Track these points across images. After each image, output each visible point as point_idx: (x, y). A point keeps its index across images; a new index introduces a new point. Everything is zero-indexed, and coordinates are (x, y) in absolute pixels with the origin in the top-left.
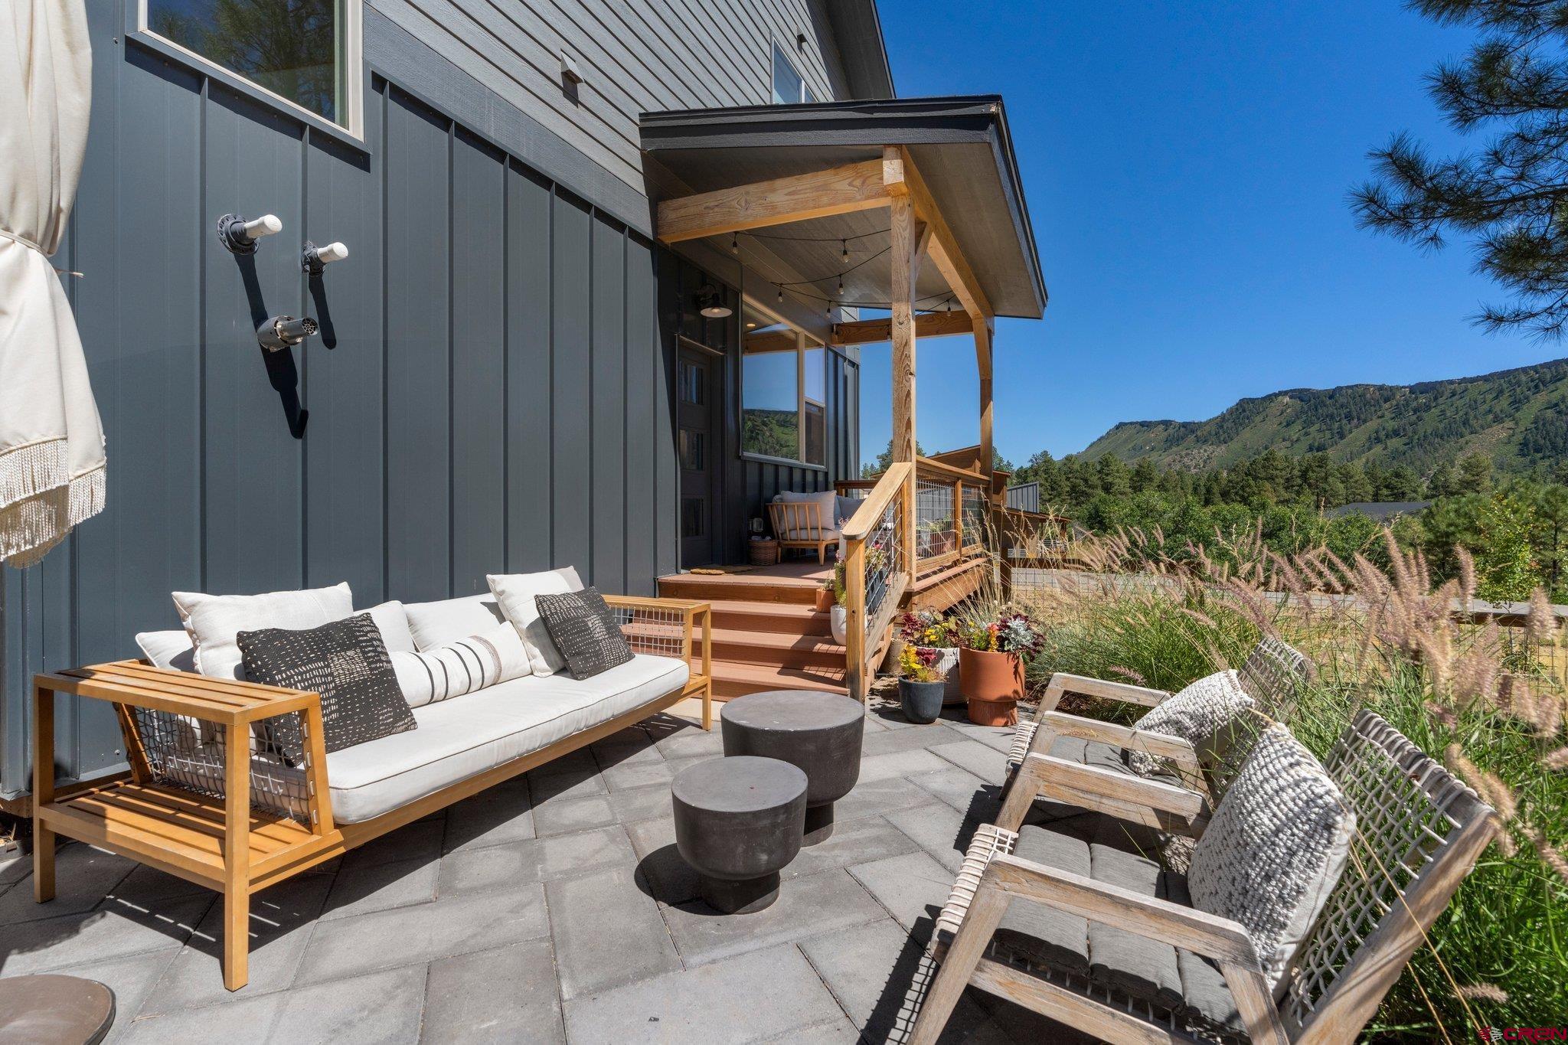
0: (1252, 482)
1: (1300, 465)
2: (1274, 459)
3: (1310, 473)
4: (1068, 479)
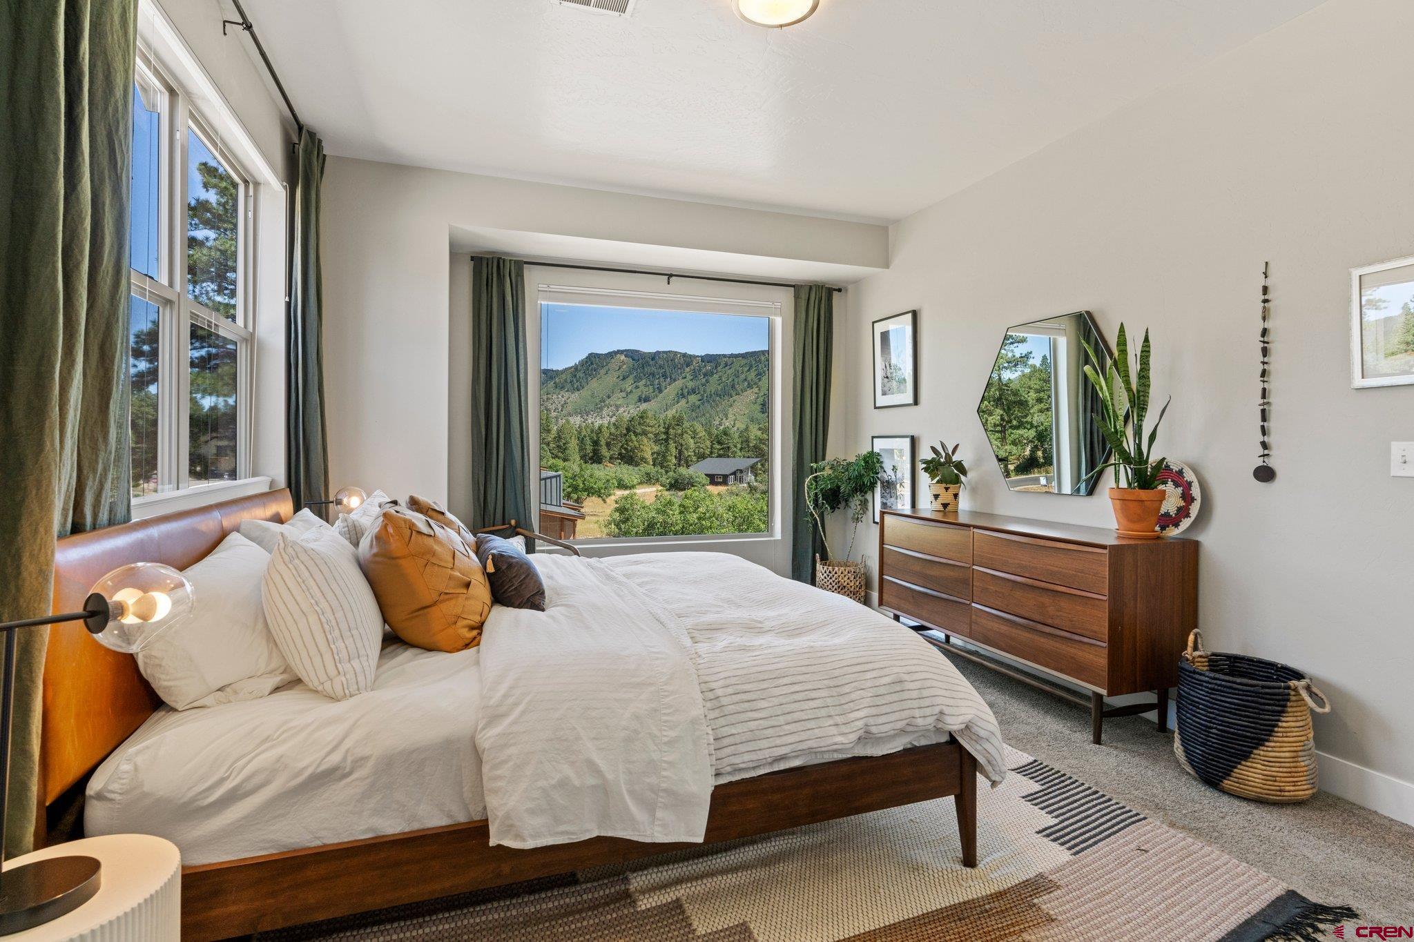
0: (633, 437)
1: (665, 423)
2: (647, 417)
3: (671, 430)
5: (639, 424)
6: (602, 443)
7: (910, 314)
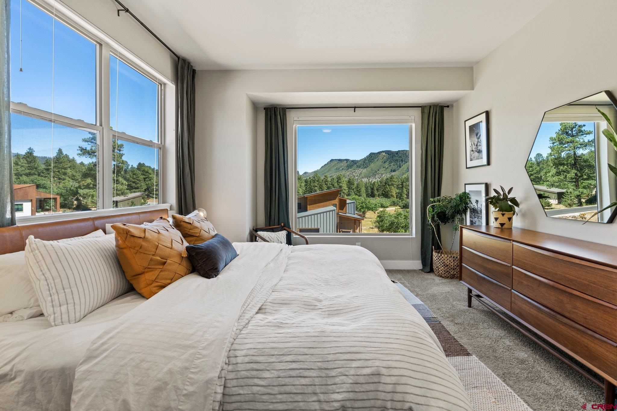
0: (388, 186)
1: (401, 181)
2: (393, 178)
3: (404, 183)
4: (326, 184)
5: (390, 181)
6: (375, 189)
7: (485, 113)
